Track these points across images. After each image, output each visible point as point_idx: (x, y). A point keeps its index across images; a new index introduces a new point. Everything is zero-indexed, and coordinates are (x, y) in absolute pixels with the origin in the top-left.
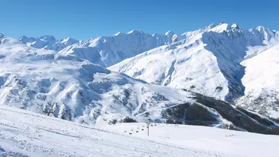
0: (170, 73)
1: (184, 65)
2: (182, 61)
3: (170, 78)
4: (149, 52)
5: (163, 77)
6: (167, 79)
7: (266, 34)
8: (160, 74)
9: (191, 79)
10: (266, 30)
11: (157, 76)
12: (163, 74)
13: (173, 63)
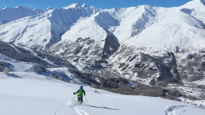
0: (23, 33)
1: (32, 28)
2: (32, 26)
3: (22, 36)
4: (17, 20)
5: (18, 35)
6: (20, 36)
7: (94, 11)
8: (17, 33)
9: (33, 36)
10: (95, 9)
11: (15, 35)
12: (19, 34)
13: (26, 28)
